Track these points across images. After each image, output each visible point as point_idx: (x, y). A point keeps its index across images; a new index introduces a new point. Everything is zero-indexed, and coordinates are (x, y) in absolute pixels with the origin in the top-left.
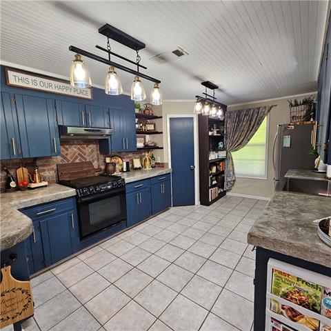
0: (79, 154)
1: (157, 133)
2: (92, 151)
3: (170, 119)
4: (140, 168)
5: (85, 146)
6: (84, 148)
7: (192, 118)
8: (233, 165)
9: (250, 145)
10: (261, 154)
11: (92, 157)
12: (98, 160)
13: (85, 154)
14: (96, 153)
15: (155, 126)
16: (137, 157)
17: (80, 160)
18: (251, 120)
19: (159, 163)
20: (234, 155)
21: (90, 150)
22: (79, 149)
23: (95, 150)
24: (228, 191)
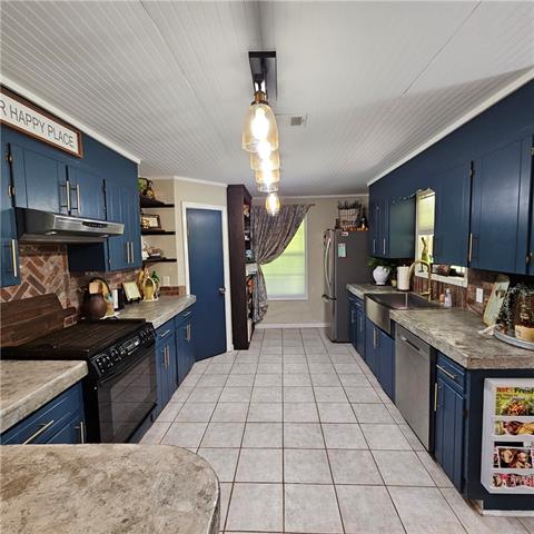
0: (31, 279)
1: (163, 233)
2: (56, 269)
3: (188, 210)
4: (138, 300)
5: (41, 258)
6: (41, 264)
7: (220, 212)
8: (264, 283)
9: (286, 255)
10: (299, 266)
11: (56, 285)
12: (66, 290)
13: (42, 277)
14: (63, 273)
15: (158, 220)
16: (128, 278)
17: (32, 292)
18: (288, 221)
19: (168, 288)
20: (265, 268)
21: (51, 268)
22: (29, 266)
23: (61, 267)
24: (258, 322)
